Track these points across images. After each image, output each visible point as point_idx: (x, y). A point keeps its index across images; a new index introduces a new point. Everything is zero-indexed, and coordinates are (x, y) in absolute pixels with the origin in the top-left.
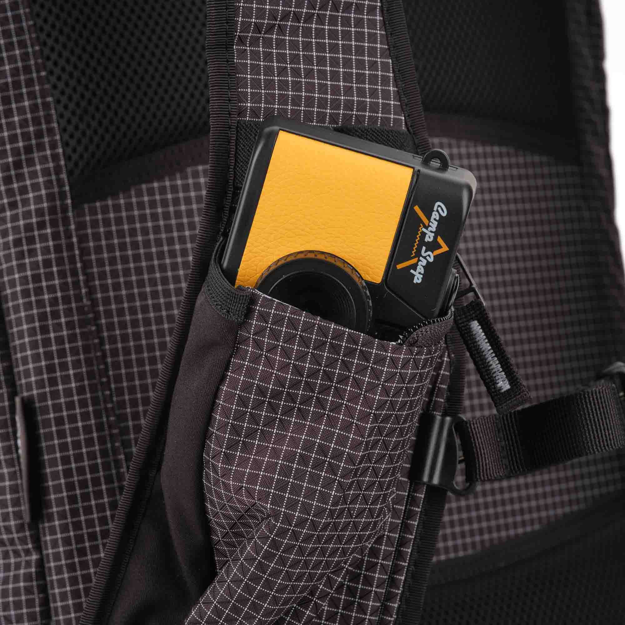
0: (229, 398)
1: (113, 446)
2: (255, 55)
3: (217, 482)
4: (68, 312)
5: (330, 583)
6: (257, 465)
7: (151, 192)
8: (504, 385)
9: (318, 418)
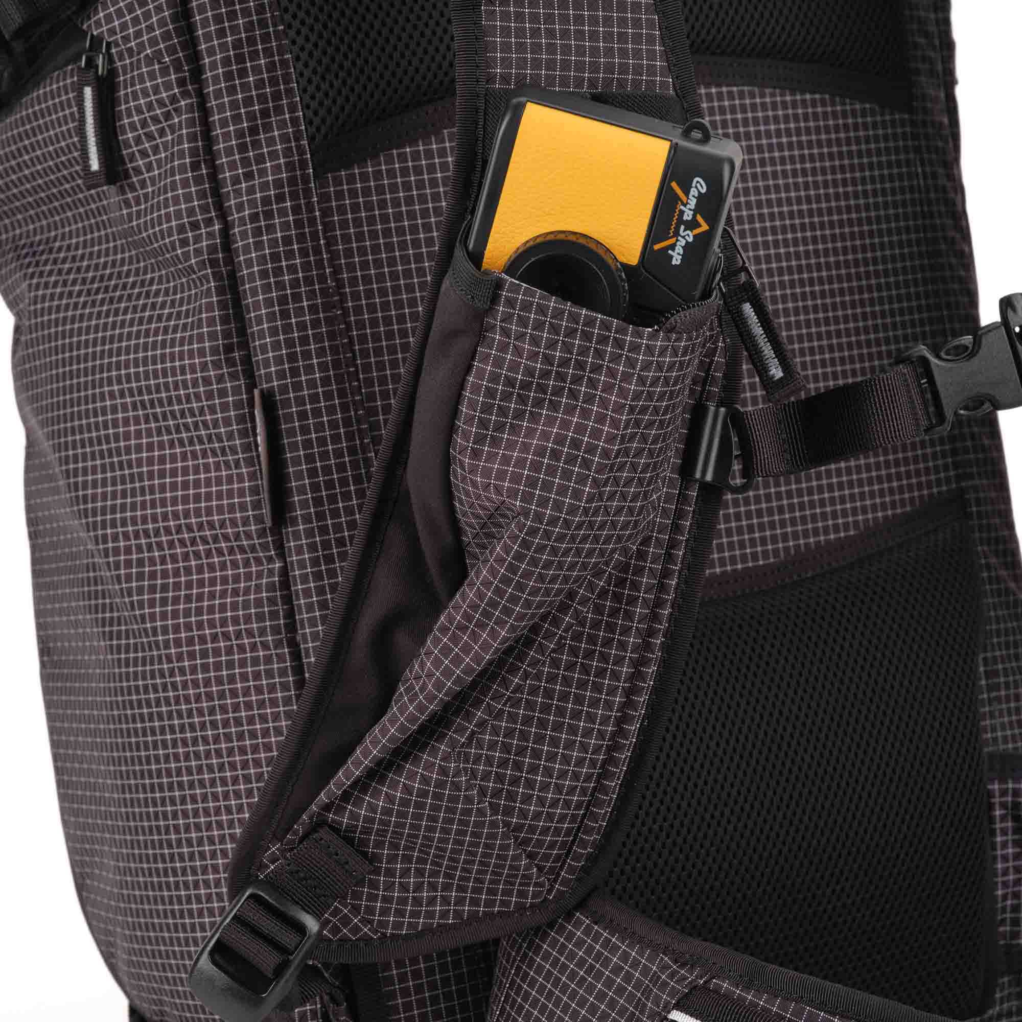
0: (476, 389)
1: (362, 443)
2: (505, 16)
3: (464, 478)
4: (311, 295)
5: (591, 587)
6: (506, 460)
7: (403, 158)
8: (777, 372)
9: (570, 410)
